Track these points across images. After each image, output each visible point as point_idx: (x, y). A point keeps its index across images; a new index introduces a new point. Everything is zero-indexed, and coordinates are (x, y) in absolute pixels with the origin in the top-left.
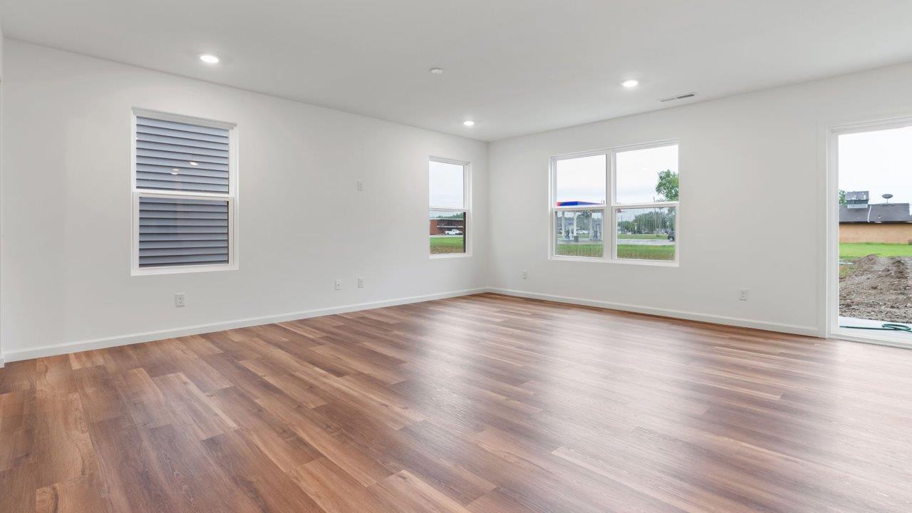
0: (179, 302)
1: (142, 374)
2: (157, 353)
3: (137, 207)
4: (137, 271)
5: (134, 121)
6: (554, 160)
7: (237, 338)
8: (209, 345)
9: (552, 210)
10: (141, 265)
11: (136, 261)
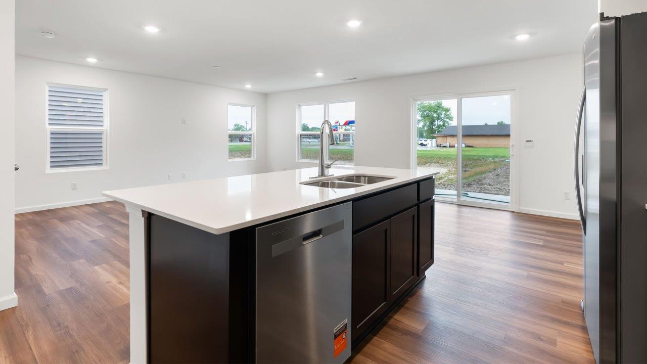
0: (74, 187)
1: (56, 221)
2: (63, 213)
3: (49, 136)
4: (49, 171)
5: (47, 89)
6: (300, 106)
7: (107, 206)
8: (93, 209)
9: (298, 134)
10: (51, 167)
11: (49, 164)
